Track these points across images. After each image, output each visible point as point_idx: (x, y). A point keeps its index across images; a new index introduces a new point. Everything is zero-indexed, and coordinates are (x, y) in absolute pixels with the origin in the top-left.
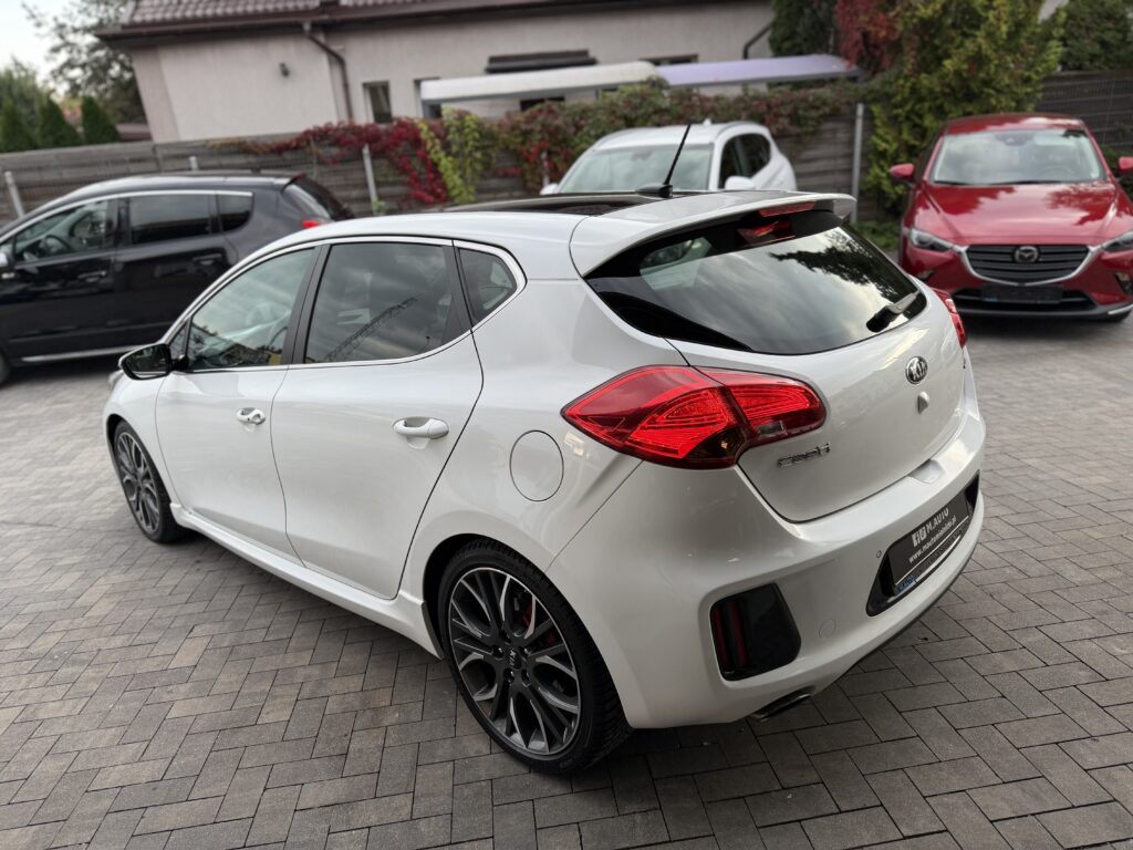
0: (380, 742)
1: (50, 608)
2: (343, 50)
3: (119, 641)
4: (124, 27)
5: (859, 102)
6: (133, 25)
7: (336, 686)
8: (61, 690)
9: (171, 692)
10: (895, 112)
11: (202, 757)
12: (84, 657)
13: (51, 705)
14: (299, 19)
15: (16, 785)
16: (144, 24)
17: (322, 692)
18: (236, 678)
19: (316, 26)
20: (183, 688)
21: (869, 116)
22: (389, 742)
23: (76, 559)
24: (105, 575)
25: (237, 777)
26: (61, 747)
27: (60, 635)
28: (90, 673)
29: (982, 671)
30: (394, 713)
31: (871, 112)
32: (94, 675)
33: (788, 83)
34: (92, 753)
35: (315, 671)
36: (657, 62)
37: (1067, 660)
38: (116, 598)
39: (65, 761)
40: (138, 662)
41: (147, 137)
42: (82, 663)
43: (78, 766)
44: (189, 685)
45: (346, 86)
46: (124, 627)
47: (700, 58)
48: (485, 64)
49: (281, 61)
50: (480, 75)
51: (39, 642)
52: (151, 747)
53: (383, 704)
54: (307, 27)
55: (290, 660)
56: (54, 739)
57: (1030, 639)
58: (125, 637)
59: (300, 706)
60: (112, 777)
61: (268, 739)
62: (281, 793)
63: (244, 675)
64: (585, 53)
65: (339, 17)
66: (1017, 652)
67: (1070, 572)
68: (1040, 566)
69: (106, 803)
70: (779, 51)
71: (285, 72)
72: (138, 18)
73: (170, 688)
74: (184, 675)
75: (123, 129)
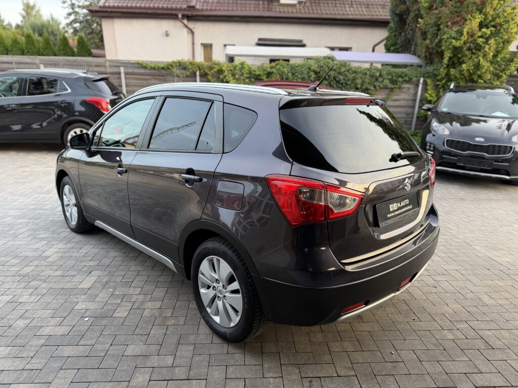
0: (164, 331)
1: (31, 255)
2: (194, 28)
3: (59, 273)
4: (100, 7)
5: (422, 77)
6: (104, 7)
7: (149, 305)
8: (30, 291)
9: (77, 298)
10: (437, 83)
11: (86, 328)
12: (43, 278)
13: (26, 296)
14: (177, 12)
15: (5, 329)
16: (109, 7)
17: (142, 307)
18: (106, 295)
19: (184, 16)
20: (83, 297)
21: (425, 83)
22: (168, 332)
23: (46, 236)
24: (57, 244)
25: (100, 338)
26: (27, 315)
27: (33, 267)
28: (44, 285)
29: (437, 337)
30: (172, 320)
31: (426, 82)
32: (46, 286)
33: (391, 65)
34: (39, 319)
35: (141, 297)
36: (332, 49)
37: (476, 337)
38: (60, 255)
39: (27, 322)
40: (65, 283)
41: (104, 56)
42: (41, 280)
43: (32, 324)
44: (85, 296)
45: (193, 44)
46: (61, 268)
47: (353, 49)
48: (256, 41)
49: (167, 30)
50: (254, 46)
51: (25, 269)
52: (65, 321)
53: (168, 315)
54: (180, 16)
55: (131, 291)
56: (24, 311)
57: (461, 326)
58: (62, 272)
59: (132, 311)
60: (46, 331)
61: (116, 324)
62: (118, 347)
63: (110, 295)
64: (301, 41)
65: (195, 13)
66: (454, 331)
67: (486, 299)
68: (472, 294)
69: (42, 342)
70: (388, 50)
71: (167, 35)
72: (107, 4)
73: (77, 296)
74: (85, 292)
75: (94, 51)
